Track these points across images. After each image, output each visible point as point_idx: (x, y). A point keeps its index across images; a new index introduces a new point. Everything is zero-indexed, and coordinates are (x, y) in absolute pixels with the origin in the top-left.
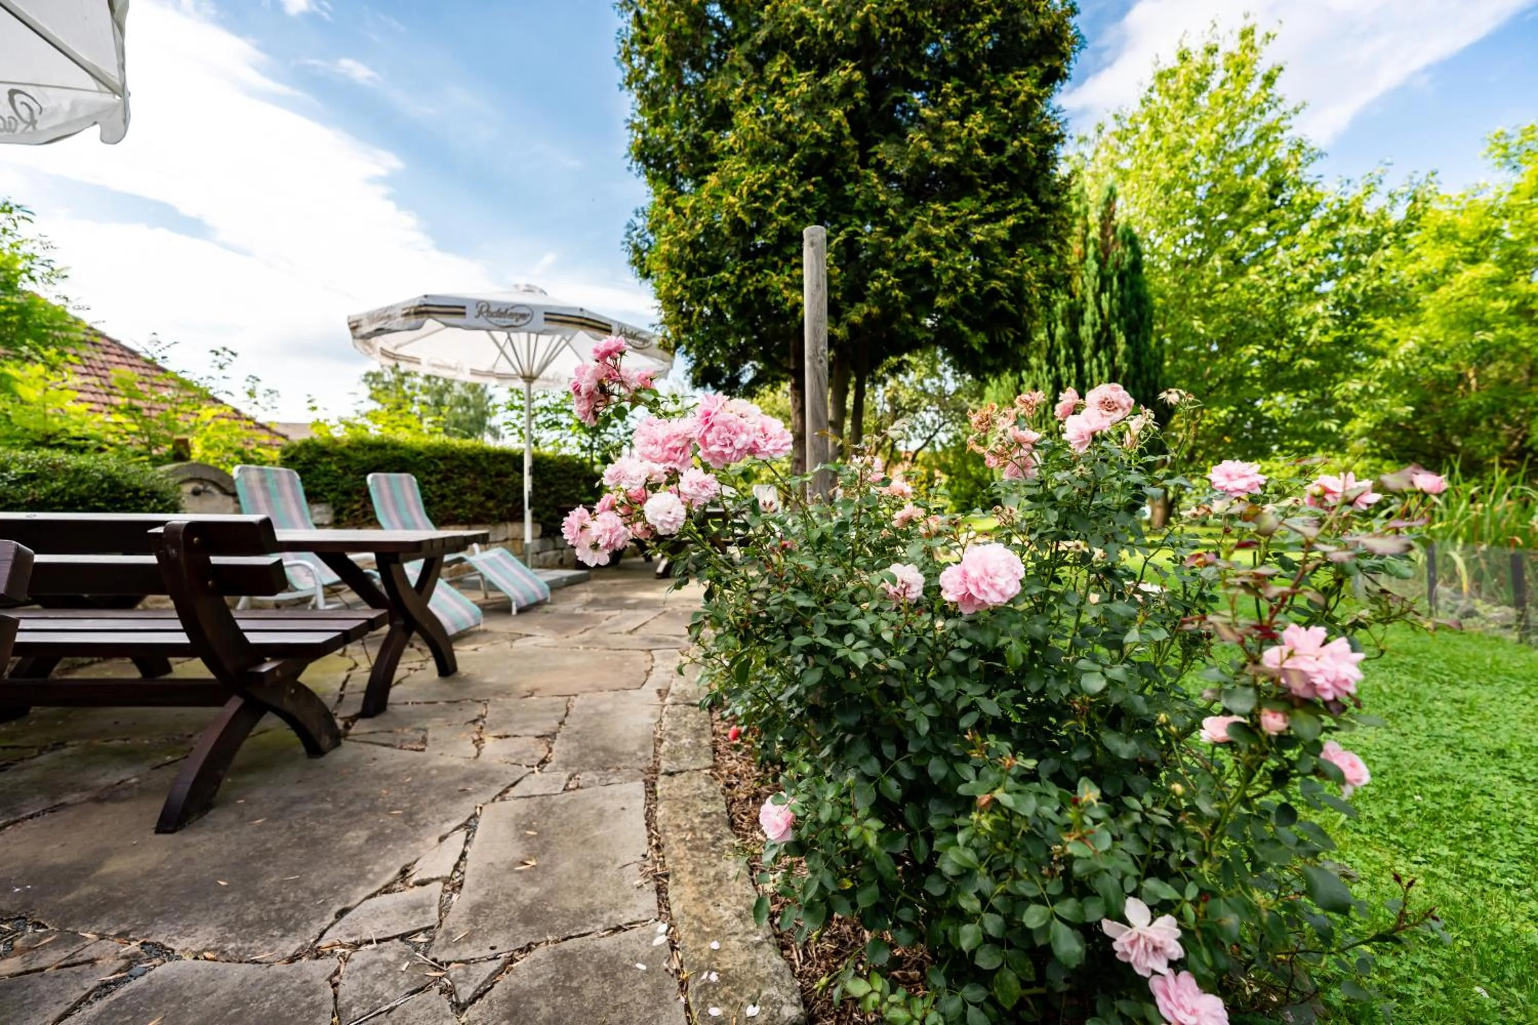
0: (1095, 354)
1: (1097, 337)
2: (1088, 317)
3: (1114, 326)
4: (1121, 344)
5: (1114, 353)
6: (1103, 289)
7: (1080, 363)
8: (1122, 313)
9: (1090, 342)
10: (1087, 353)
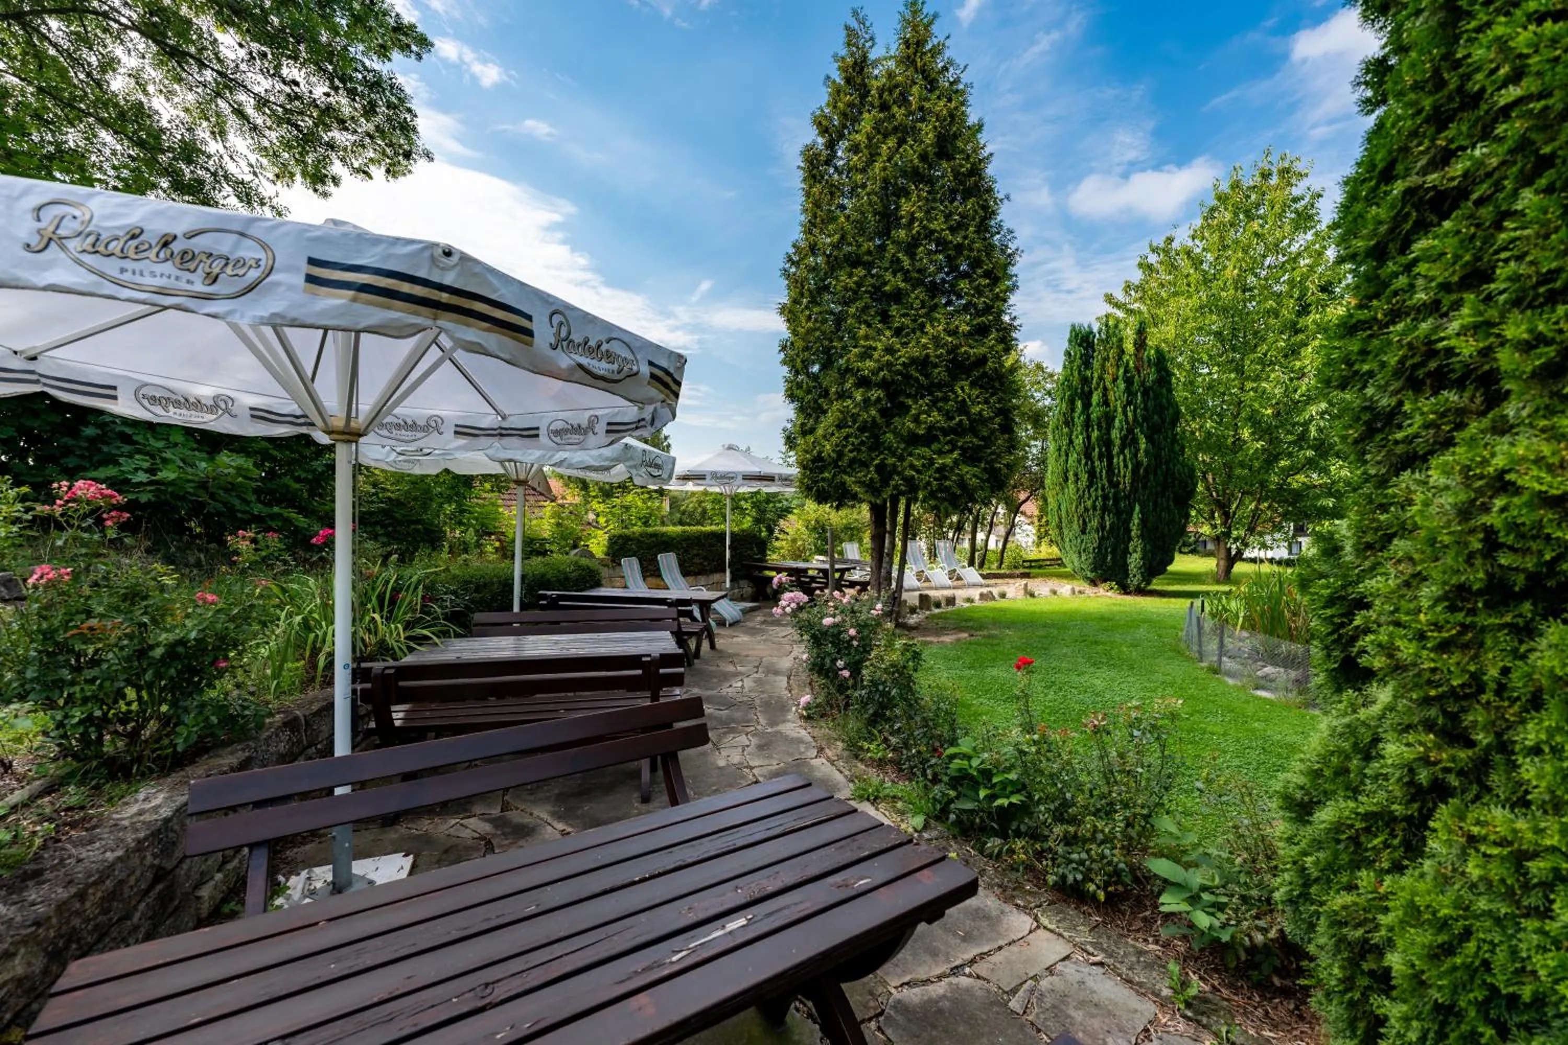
0: (1122, 451)
1: (1123, 439)
2: (1117, 423)
3: (1137, 430)
4: (1143, 444)
5: (1138, 450)
6: (1129, 403)
7: (1110, 458)
8: (1145, 419)
9: (1118, 442)
10: (1116, 450)
